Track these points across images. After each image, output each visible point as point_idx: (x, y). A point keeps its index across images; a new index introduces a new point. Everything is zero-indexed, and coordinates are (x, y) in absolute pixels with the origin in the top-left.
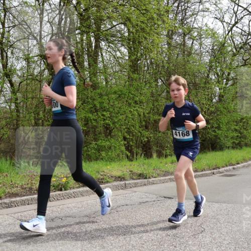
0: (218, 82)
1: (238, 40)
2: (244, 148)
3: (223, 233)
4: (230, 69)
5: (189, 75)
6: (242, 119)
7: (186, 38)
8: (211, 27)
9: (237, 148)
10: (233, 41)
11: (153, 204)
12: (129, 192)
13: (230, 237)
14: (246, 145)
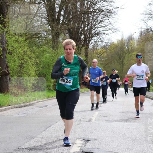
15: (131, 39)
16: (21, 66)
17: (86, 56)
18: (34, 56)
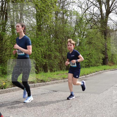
0: (79, 36)
1: (88, 17)
2: (91, 67)
3: (80, 107)
4: (84, 30)
5: (65, 33)
6: (90, 54)
7: (64, 15)
8: (76, 10)
9: (87, 67)
10: (86, 17)
11: (47, 95)
12: (36, 89)
13: (83, 109)
14: (92, 66)
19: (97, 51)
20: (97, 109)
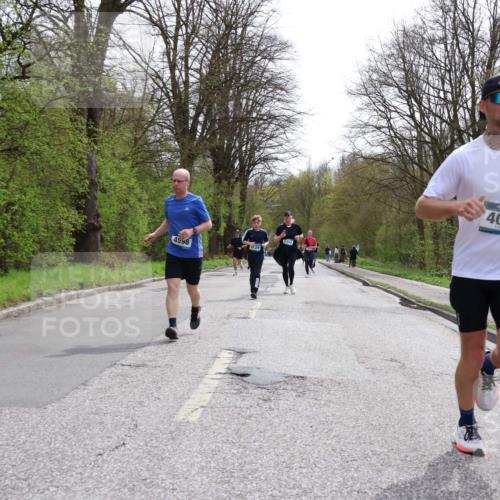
15: (324, 169)
16: (123, 215)
17: (243, 198)
18: (147, 197)
19: (48, 191)
20: (24, 484)
